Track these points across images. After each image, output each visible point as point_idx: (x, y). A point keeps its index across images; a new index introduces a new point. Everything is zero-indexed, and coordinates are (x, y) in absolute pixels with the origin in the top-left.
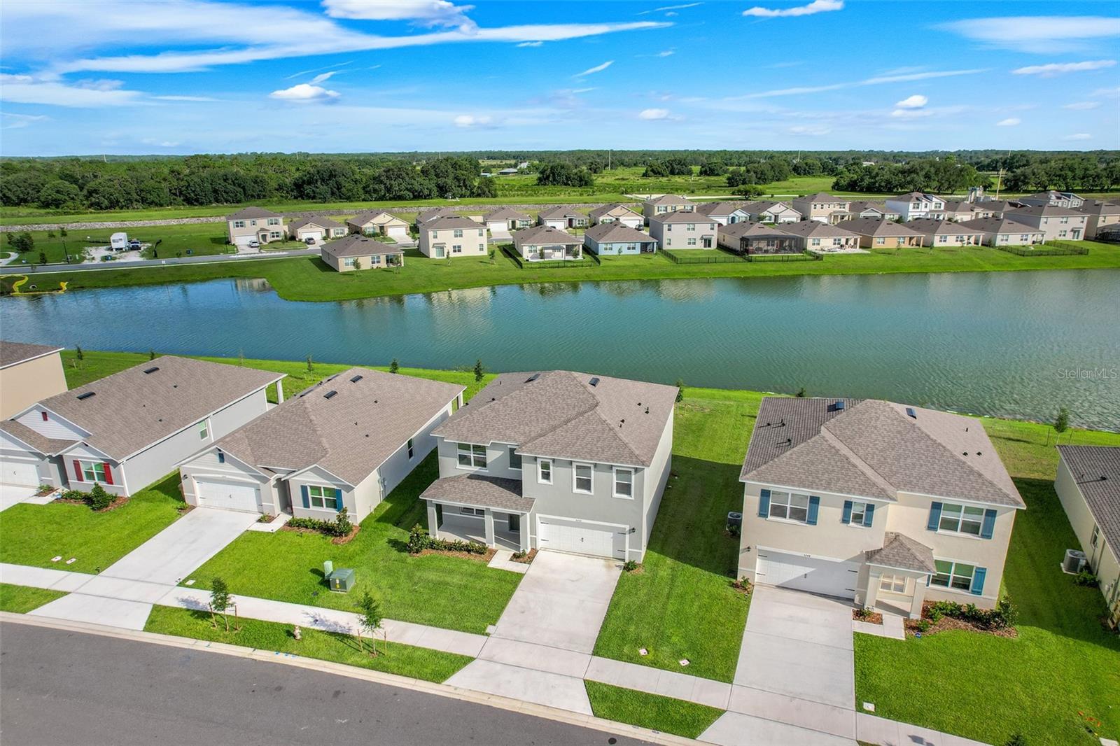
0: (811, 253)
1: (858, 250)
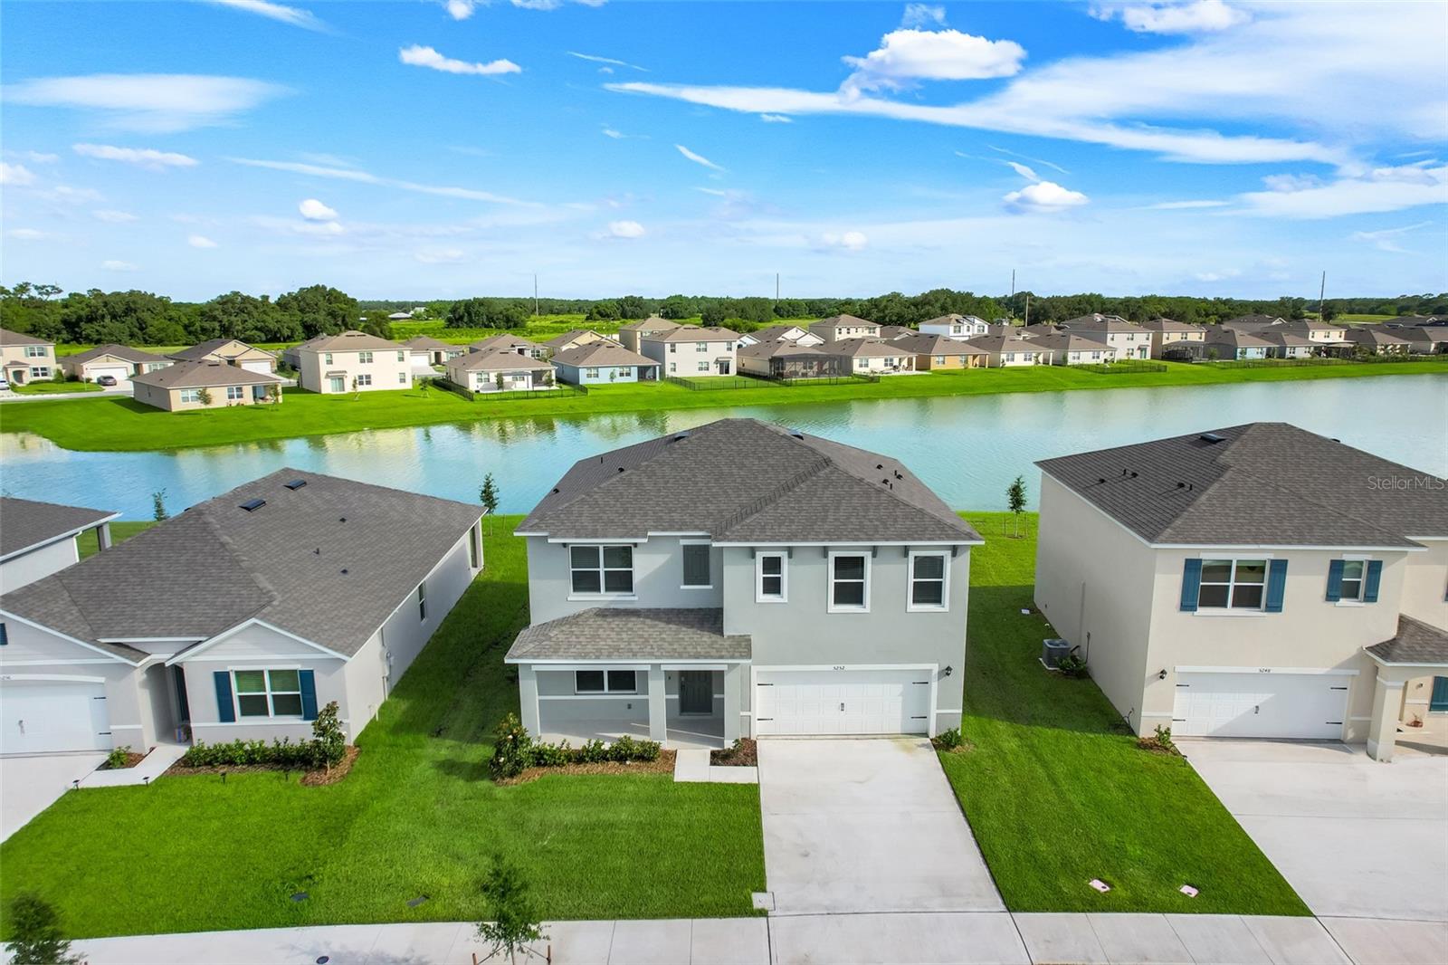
0: (860, 376)
1: (914, 372)
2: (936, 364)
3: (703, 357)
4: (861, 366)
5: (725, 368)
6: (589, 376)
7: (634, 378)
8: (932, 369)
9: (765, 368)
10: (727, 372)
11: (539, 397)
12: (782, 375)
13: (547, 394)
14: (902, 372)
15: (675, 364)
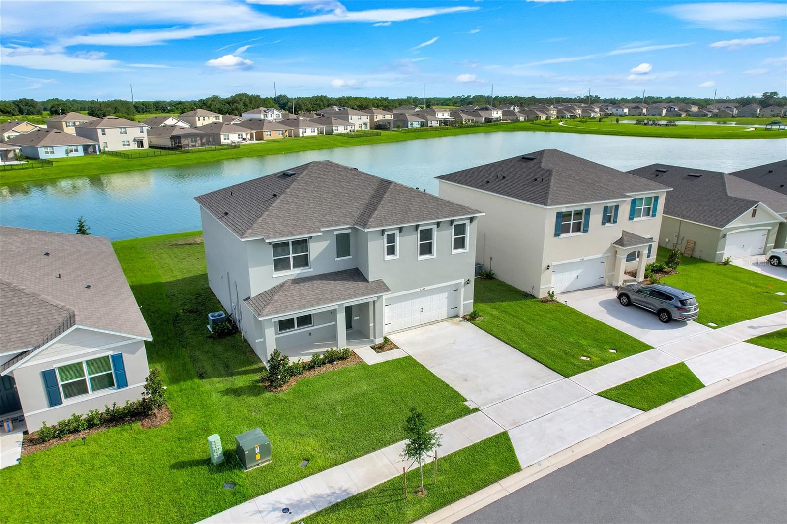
2: (266, 136)
3: (125, 137)
4: (225, 139)
5: (141, 144)
6: (47, 153)
7: (81, 153)
8: (264, 139)
9: (168, 143)
10: (142, 146)
11: (15, 169)
12: (180, 147)
13: (21, 167)
14: (249, 142)
15: (106, 143)
